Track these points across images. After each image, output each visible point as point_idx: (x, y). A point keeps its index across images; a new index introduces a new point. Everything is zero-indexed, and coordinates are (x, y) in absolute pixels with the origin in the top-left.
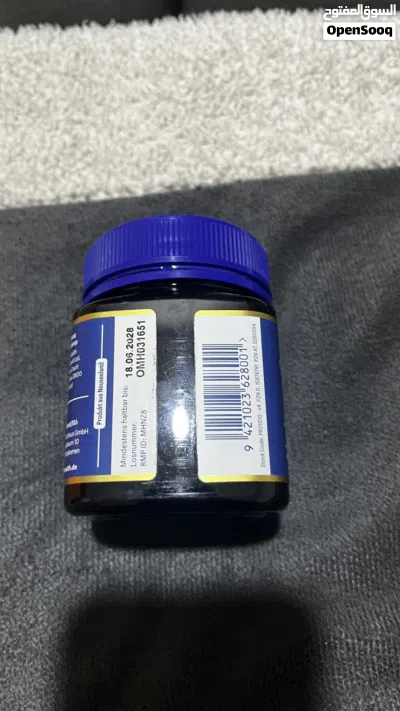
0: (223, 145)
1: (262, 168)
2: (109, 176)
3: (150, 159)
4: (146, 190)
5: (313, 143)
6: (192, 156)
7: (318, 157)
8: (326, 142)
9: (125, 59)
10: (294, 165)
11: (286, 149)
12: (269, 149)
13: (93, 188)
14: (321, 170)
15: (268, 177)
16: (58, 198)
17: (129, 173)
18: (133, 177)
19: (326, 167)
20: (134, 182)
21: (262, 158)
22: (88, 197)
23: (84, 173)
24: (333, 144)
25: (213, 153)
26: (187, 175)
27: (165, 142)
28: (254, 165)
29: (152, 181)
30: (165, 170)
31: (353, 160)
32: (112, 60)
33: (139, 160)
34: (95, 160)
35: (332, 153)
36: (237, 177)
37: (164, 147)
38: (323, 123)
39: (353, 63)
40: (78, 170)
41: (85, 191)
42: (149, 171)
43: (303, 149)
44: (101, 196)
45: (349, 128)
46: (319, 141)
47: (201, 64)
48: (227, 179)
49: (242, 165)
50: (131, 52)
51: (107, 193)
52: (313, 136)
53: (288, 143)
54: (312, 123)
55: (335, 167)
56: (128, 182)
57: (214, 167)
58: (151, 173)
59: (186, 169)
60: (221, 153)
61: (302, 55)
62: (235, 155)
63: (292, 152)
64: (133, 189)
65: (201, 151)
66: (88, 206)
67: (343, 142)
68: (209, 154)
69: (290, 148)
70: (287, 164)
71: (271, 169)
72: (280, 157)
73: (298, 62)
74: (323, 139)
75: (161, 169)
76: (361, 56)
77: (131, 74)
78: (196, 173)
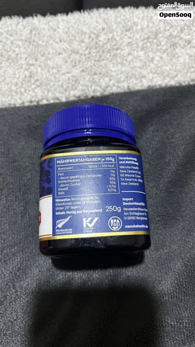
0: (104, 75)
1: (123, 86)
2: (48, 92)
3: (68, 83)
4: (67, 98)
5: (149, 73)
6: (89, 81)
7: (151, 80)
8: (155, 73)
9: (55, 33)
10: (140, 84)
11: (135, 77)
12: (127, 77)
13: (41, 98)
14: (153, 87)
15: (127, 91)
16: (23, 103)
17: (58, 90)
18: (60, 92)
19: (155, 85)
20: (61, 95)
21: (123, 82)
22: (38, 102)
23: (36, 90)
24: (158, 74)
25: (99, 80)
26: (87, 91)
27: (75, 74)
28: (120, 85)
29: (70, 94)
30: (76, 89)
31: (169, 82)
32: (48, 34)
33: (63, 84)
34: (41, 84)
35: (158, 78)
36: (111, 92)
37: (75, 77)
38: (153, 63)
39: (168, 33)
40: (33, 89)
41: (37, 99)
43: (144, 77)
44: (45, 102)
45: (167, 66)
46: (151, 72)
47: (92, 35)
48: (107, 93)
49: (114, 85)
50: (57, 29)
51: (47, 100)
52: (149, 70)
53: (136, 73)
54: (148, 64)
55: (160, 85)
56: (58, 95)
58: (69, 90)
59: (86, 88)
60: (104, 80)
62: (110, 80)
63: (138, 78)
64: (60, 98)
65: (93, 79)
66: (38, 107)
67: (163, 73)
68: (97, 80)
69: (138, 76)
70: (136, 84)
71: (128, 87)
72: (133, 81)
73: (140, 33)
74: (154, 71)
75: (74, 88)
76: (171, 30)
77: (58, 40)
78: (91, 90)
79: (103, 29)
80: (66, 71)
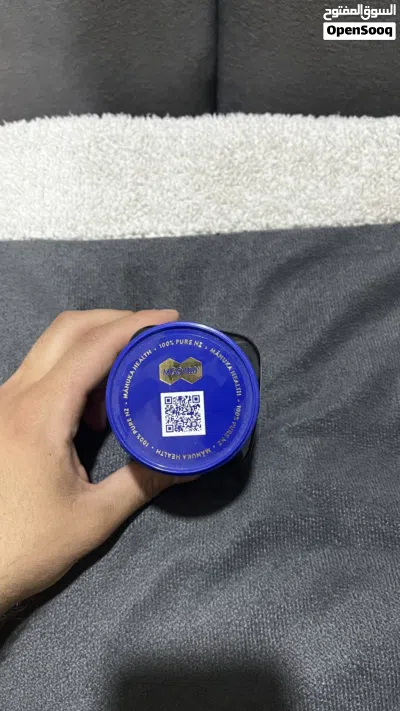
0: (236, 205)
1: (261, 223)
2: (159, 221)
3: (187, 212)
4: (182, 233)
5: (297, 207)
6: (215, 211)
7: (299, 218)
8: (306, 207)
9: (175, 144)
10: (283, 222)
11: (278, 210)
12: (267, 211)
13: (148, 230)
14: (300, 227)
15: (265, 229)
16: (124, 235)
17: (172, 221)
18: (175, 224)
19: (305, 225)
20: (175, 227)
21: (261, 216)
22: (143, 235)
23: (142, 219)
24: (310, 209)
25: (229, 212)
26: (211, 225)
27: (198, 202)
28: (256, 221)
29: (187, 227)
31: (323, 221)
32: (166, 144)
33: (179, 213)
34: (150, 211)
35: (309, 215)
36: (244, 229)
37: (197, 204)
38: (305, 194)
39: (328, 156)
40: (138, 217)
41: (142, 231)
42: (186, 220)
43: (290, 212)
44: (152, 235)
45: (323, 198)
46: (302, 206)
47: (226, 150)
48: (237, 230)
49: (248, 220)
50: (179, 139)
51: (156, 233)
52: (297, 202)
53: (280, 206)
54: (297, 193)
55: (311, 225)
56: (171, 227)
57: (230, 221)
58: (187, 222)
59: (211, 221)
60: (235, 211)
61: (294, 148)
62: (244, 213)
63: (283, 213)
64: (174, 232)
65: (222, 209)
66: (143, 241)
67: (317, 208)
68: (227, 212)
69: (282, 210)
70: (278, 222)
71: (267, 225)
72: (274, 217)
73: (291, 152)
74: (304, 205)
75: (194, 219)
76: (333, 151)
77: (178, 154)
78: (217, 224)
79: (242, 144)
80: (185, 196)
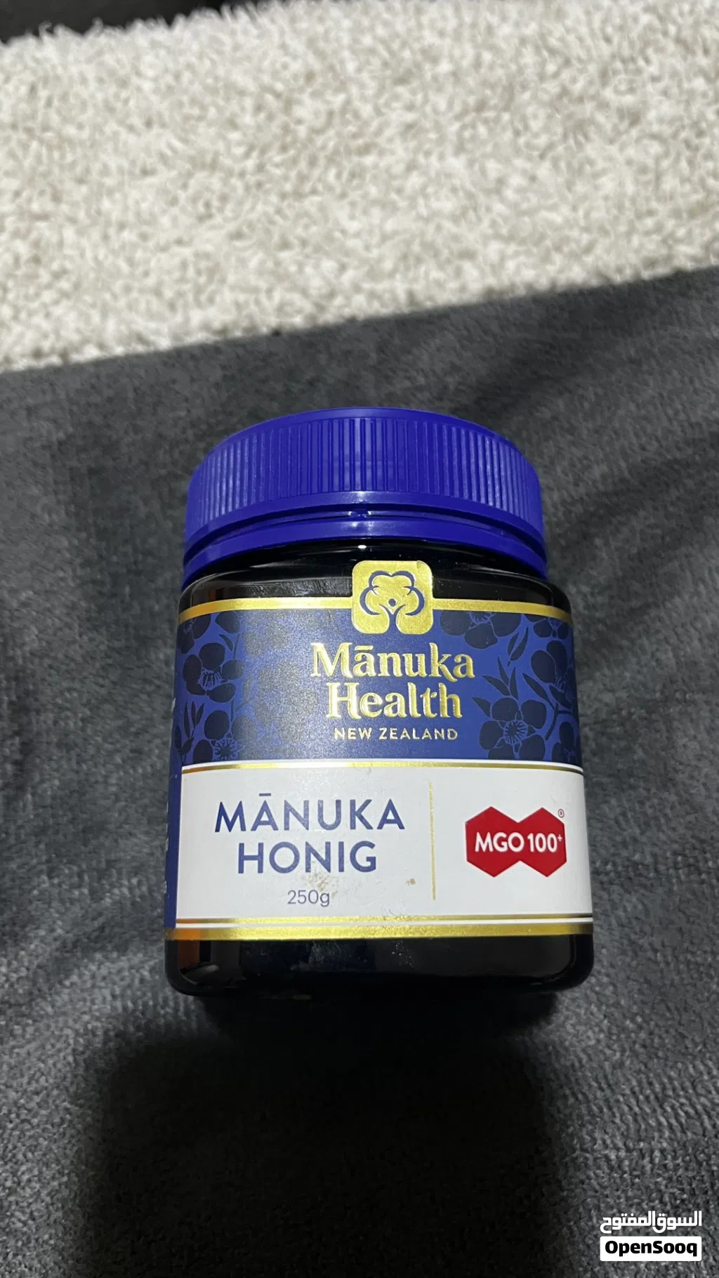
0: (318, 249)
1: (392, 292)
2: (105, 314)
3: (183, 280)
4: (176, 337)
5: (486, 239)
6: (260, 272)
7: (497, 268)
8: (509, 239)
9: (124, 95)
10: (453, 285)
11: (436, 255)
12: (405, 257)
13: (75, 338)
14: (502, 293)
15: (406, 310)
16: (8, 360)
17: (143, 306)
18: (151, 316)
19: (513, 286)
20: (153, 325)
21: (391, 275)
22: (64, 354)
23: (57, 311)
24: (522, 242)
25: (301, 266)
26: (253, 308)
27: (209, 248)
28: (381, 286)
29: (187, 320)
30: (211, 300)
31: (561, 271)
32: (100, 96)
33: (160, 284)
34: (77, 286)
35: (522, 259)
36: (347, 312)
37: (207, 256)
38: (503, 200)
39: (552, 88)
40: (45, 306)
41: (60, 345)
42: (180, 303)
43: (469, 255)
44: (91, 353)
45: (553, 208)
46: (498, 236)
47: (269, 98)
48: (329, 317)
49: (357, 289)
50: (135, 80)
51: (101, 346)
52: (485, 224)
53: (439, 241)
54: (482, 199)
55: (529, 287)
56: (141, 324)
57: (305, 293)
58: (186, 306)
59: (252, 298)
60: (317, 266)
61: (456, 75)
62: (343, 268)
63: (449, 261)
64: (152, 338)
65: (278, 263)
66: (67, 371)
67: (542, 237)
68: (293, 269)
69: (445, 253)
70: (440, 284)
71: (411, 295)
72: (427, 274)
73: (449, 89)
74: (504, 231)
75: (203, 298)
76: (566, 75)
77: (137, 121)
78: (270, 305)
79: (310, 76)
80: (175, 234)
